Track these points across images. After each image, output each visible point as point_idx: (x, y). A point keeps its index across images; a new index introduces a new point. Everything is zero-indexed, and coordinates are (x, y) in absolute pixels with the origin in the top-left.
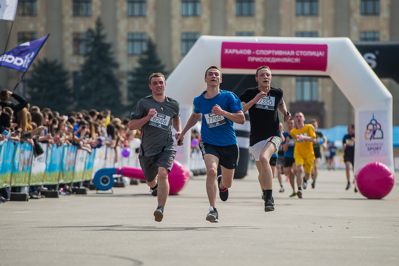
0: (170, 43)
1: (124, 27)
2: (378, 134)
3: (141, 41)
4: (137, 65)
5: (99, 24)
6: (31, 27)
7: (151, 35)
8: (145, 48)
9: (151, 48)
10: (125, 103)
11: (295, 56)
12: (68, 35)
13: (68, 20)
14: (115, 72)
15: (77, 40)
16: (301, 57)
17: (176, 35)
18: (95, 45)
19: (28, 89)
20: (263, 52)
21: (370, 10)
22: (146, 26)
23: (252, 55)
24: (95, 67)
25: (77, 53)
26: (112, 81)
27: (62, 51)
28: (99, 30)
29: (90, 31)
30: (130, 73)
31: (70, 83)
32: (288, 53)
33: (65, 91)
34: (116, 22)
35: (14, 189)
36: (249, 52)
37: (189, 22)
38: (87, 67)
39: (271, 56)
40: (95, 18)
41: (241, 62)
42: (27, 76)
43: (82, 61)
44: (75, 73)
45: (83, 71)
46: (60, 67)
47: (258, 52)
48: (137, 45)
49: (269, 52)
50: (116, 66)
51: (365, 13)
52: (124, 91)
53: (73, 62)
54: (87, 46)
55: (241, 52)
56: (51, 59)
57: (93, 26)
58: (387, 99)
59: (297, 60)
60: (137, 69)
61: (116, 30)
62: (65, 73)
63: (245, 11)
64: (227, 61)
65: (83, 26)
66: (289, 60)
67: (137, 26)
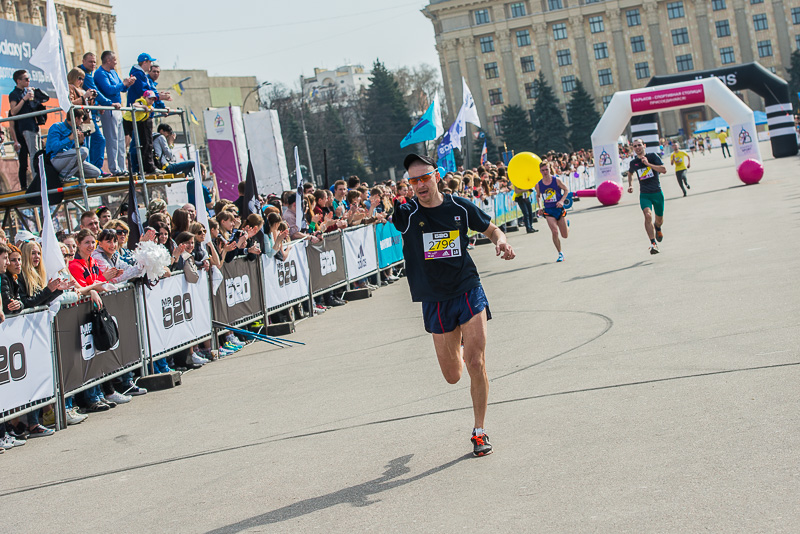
0: (591, 79)
1: (558, 74)
2: (748, 139)
3: (571, 81)
4: (571, 98)
5: (541, 75)
6: (496, 86)
7: (578, 76)
8: (575, 86)
9: (579, 84)
10: (568, 125)
11: (682, 96)
12: (522, 86)
13: (520, 76)
14: (557, 105)
15: (528, 87)
16: (686, 96)
17: (595, 73)
18: (540, 89)
19: (501, 127)
20: (659, 97)
21: (724, 33)
22: (573, 71)
23: (653, 100)
24: (543, 105)
25: (529, 97)
26: (556, 112)
27: (520, 98)
28: (541, 79)
29: (536, 80)
30: (567, 104)
31: (529, 117)
32: (677, 94)
33: (526, 124)
34: (552, 71)
35: (509, 224)
36: (650, 98)
37: (602, 62)
38: (538, 105)
39: (665, 98)
40: (538, 71)
41: (646, 106)
42: (500, 119)
43: (534, 102)
44: (531, 111)
45: (536, 109)
46: (520, 108)
47: (655, 97)
48: (569, 84)
49: (663, 96)
50: (558, 101)
51: (721, 36)
52: (565, 117)
53: (528, 104)
54: (536, 91)
55: (644, 99)
56: (513, 104)
57: (538, 77)
58: (750, 115)
59: (684, 98)
60: (572, 101)
61: (553, 77)
62: (525, 112)
63: (639, 49)
64: (636, 107)
65: (531, 78)
66: (678, 99)
67: (567, 71)
